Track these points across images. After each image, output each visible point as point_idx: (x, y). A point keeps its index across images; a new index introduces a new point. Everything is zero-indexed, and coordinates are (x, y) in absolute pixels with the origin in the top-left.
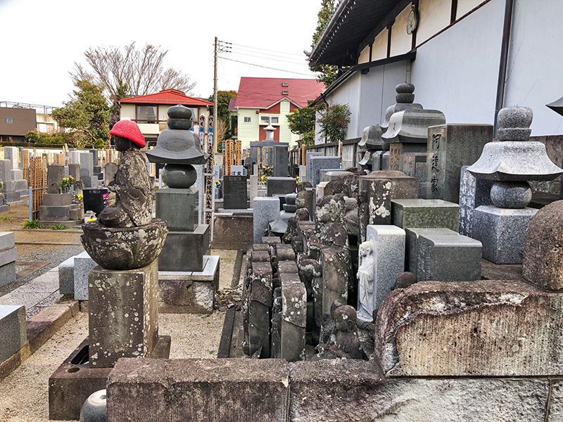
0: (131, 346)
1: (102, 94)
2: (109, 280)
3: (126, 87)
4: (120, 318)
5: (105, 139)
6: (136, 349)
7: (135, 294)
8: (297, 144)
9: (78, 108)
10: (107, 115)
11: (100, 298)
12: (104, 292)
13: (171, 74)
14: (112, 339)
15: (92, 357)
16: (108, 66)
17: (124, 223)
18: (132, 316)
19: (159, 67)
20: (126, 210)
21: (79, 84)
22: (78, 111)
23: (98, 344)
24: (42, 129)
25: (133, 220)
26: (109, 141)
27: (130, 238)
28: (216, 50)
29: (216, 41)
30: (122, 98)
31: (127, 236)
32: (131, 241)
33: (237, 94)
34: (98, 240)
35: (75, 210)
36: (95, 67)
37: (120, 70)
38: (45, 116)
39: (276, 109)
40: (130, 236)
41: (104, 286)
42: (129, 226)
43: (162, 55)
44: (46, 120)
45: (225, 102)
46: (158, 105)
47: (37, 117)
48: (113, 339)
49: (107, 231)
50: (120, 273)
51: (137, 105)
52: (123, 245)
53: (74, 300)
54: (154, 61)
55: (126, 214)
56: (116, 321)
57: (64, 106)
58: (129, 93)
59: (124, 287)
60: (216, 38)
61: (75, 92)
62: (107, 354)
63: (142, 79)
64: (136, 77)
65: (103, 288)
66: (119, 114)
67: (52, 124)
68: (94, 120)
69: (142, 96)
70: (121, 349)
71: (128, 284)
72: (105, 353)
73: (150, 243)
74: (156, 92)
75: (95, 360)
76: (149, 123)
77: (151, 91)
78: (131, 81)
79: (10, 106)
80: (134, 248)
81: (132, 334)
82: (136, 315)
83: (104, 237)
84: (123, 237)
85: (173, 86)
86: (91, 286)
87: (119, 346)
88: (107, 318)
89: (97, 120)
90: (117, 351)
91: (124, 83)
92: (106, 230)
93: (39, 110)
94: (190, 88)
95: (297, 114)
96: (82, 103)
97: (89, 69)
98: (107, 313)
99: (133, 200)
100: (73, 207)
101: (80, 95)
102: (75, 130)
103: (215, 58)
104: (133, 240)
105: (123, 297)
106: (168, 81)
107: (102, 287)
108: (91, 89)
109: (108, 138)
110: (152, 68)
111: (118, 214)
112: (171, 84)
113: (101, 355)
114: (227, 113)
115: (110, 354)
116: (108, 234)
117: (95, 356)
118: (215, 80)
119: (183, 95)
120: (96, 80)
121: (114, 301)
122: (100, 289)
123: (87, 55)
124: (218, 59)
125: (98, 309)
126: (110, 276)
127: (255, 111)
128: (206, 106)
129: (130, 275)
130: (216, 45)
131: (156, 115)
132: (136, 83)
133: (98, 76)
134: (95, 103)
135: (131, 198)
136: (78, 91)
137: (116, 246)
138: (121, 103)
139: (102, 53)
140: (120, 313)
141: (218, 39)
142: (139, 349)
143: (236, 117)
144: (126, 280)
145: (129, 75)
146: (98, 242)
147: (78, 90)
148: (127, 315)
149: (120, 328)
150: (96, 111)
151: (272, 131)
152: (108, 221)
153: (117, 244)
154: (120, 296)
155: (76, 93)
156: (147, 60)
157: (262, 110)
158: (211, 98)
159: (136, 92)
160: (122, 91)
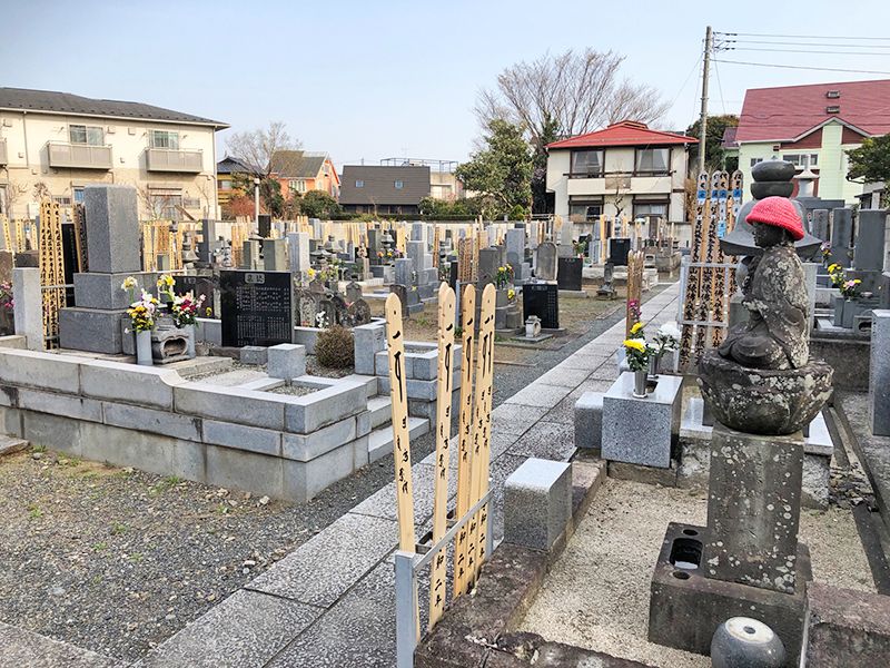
0: (775, 556)
1: (523, 138)
2: (744, 449)
3: (555, 123)
4: (759, 511)
5: (525, 205)
6: (784, 563)
7: (788, 475)
8: (857, 201)
9: (490, 161)
10: (528, 168)
11: (728, 474)
12: (736, 467)
13: (626, 96)
14: (743, 540)
15: (710, 561)
16: (530, 95)
17: (776, 363)
18: (779, 510)
19: (606, 88)
20: (780, 342)
21: (492, 125)
22: (489, 166)
23: (720, 544)
24: (437, 194)
25: (789, 359)
26: (530, 208)
27: (790, 388)
28: (707, 48)
29: (708, 33)
30: (549, 141)
31: (785, 384)
32: (790, 392)
33: (738, 120)
34: (736, 386)
35: (513, 313)
36: (512, 99)
37: (547, 98)
38: (441, 175)
39: (814, 140)
40: (791, 384)
41: (735, 457)
42: (783, 367)
43: (612, 68)
44: (441, 181)
45: (716, 135)
46: (604, 148)
47: (432, 177)
48: (745, 540)
49: (754, 374)
50: (763, 441)
51: (573, 150)
52: (780, 397)
53: (600, 458)
54: (599, 78)
55: (780, 348)
56: (751, 514)
57: (471, 160)
58: (559, 134)
59: (769, 463)
60: (708, 29)
61: (486, 138)
62: (733, 562)
63: (580, 109)
64: (570, 108)
65: (734, 461)
66: (545, 166)
67: (449, 186)
68: (510, 178)
69: (579, 136)
70: (758, 558)
71: (776, 459)
72: (731, 559)
73: (819, 397)
74: (600, 129)
75: (714, 567)
76: (589, 177)
77: (593, 127)
78: (563, 112)
79: (399, 164)
80: (794, 403)
81: (777, 537)
82: (788, 508)
83: (746, 382)
84: (779, 385)
85: (628, 114)
86: (715, 454)
87: (755, 553)
88: (737, 507)
89: (515, 177)
90: (750, 559)
91: (552, 118)
92: (750, 373)
93: (434, 168)
94: (656, 116)
95: (868, 147)
96: (494, 153)
97: (503, 102)
98: (736, 498)
99: (790, 325)
100: (510, 310)
101: (493, 142)
102: (484, 193)
103: (705, 62)
104: (794, 390)
105: (767, 477)
106: (619, 108)
107: (732, 458)
108: (507, 131)
109: (529, 205)
110: (595, 91)
111: (769, 347)
112: (626, 113)
113: (723, 561)
114: (720, 153)
115: (738, 563)
116: (754, 379)
117: (715, 561)
118: (703, 100)
119: (644, 129)
120: (513, 119)
121: (751, 483)
122: (730, 462)
123: (500, 81)
124: (711, 64)
125: (725, 491)
126: (746, 443)
127: (771, 147)
128: (683, 144)
129: (781, 445)
130: (707, 40)
131: (601, 165)
132: (570, 117)
133: (515, 110)
134: (512, 152)
135: (786, 323)
136: (490, 137)
137: (768, 398)
138: (550, 149)
139: (523, 75)
140: (760, 502)
141: (712, 30)
142: (790, 564)
143: (736, 159)
144: (774, 451)
145: (560, 103)
146: (736, 391)
147: (490, 135)
148: (771, 507)
149: (757, 525)
150: (513, 164)
151: (810, 180)
152: (753, 358)
153: (771, 396)
154: (762, 476)
155: (487, 140)
156: (588, 79)
157: (785, 145)
158: (690, 129)
159: (570, 131)
160: (550, 129)
